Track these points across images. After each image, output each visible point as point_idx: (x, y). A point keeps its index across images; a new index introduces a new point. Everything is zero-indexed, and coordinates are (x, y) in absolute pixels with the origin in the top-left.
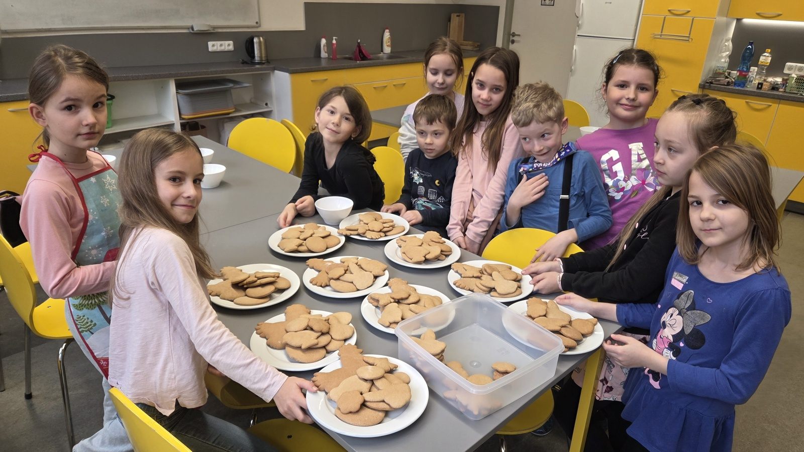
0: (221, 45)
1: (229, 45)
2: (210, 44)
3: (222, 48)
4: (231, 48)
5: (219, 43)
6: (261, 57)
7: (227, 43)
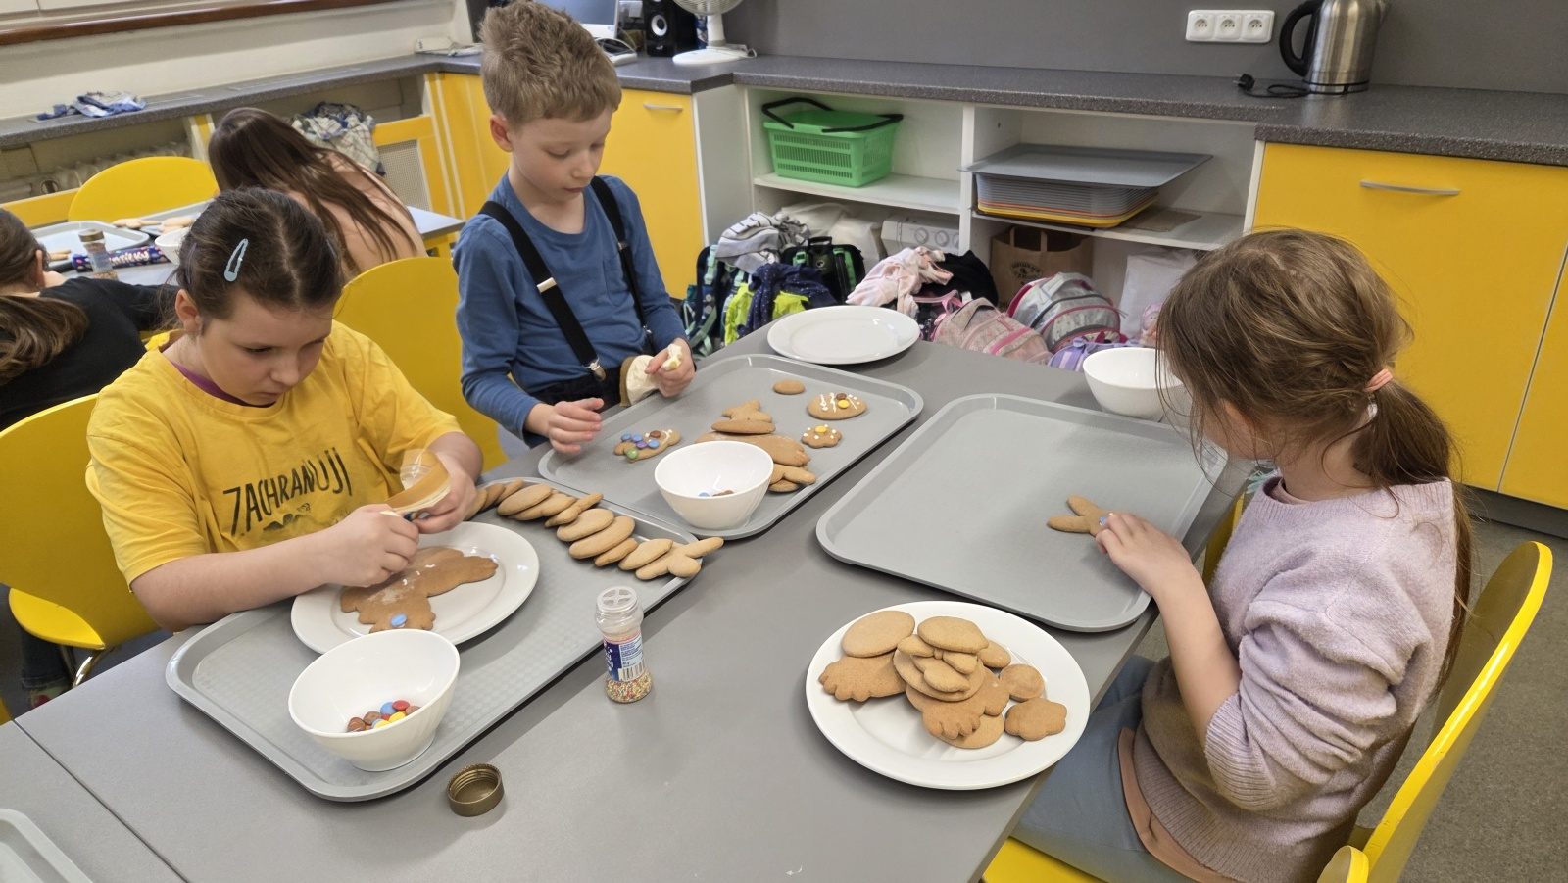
0: (1228, 23)
1: (1255, 23)
2: (1194, 15)
3: (1229, 34)
4: (1262, 33)
5: (1223, 14)
6: (1332, 73)
7: (1249, 14)
